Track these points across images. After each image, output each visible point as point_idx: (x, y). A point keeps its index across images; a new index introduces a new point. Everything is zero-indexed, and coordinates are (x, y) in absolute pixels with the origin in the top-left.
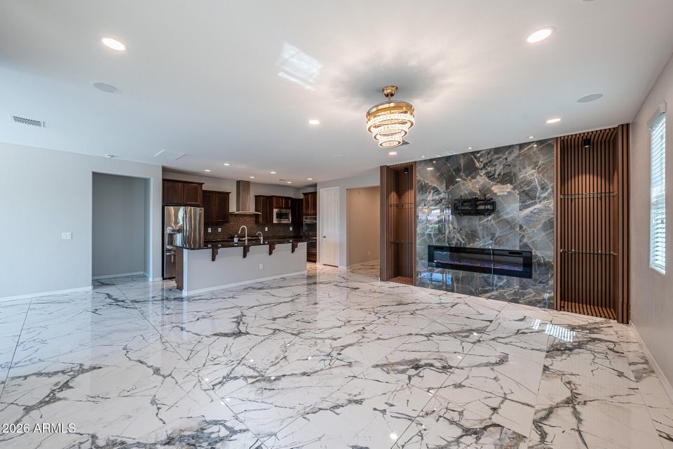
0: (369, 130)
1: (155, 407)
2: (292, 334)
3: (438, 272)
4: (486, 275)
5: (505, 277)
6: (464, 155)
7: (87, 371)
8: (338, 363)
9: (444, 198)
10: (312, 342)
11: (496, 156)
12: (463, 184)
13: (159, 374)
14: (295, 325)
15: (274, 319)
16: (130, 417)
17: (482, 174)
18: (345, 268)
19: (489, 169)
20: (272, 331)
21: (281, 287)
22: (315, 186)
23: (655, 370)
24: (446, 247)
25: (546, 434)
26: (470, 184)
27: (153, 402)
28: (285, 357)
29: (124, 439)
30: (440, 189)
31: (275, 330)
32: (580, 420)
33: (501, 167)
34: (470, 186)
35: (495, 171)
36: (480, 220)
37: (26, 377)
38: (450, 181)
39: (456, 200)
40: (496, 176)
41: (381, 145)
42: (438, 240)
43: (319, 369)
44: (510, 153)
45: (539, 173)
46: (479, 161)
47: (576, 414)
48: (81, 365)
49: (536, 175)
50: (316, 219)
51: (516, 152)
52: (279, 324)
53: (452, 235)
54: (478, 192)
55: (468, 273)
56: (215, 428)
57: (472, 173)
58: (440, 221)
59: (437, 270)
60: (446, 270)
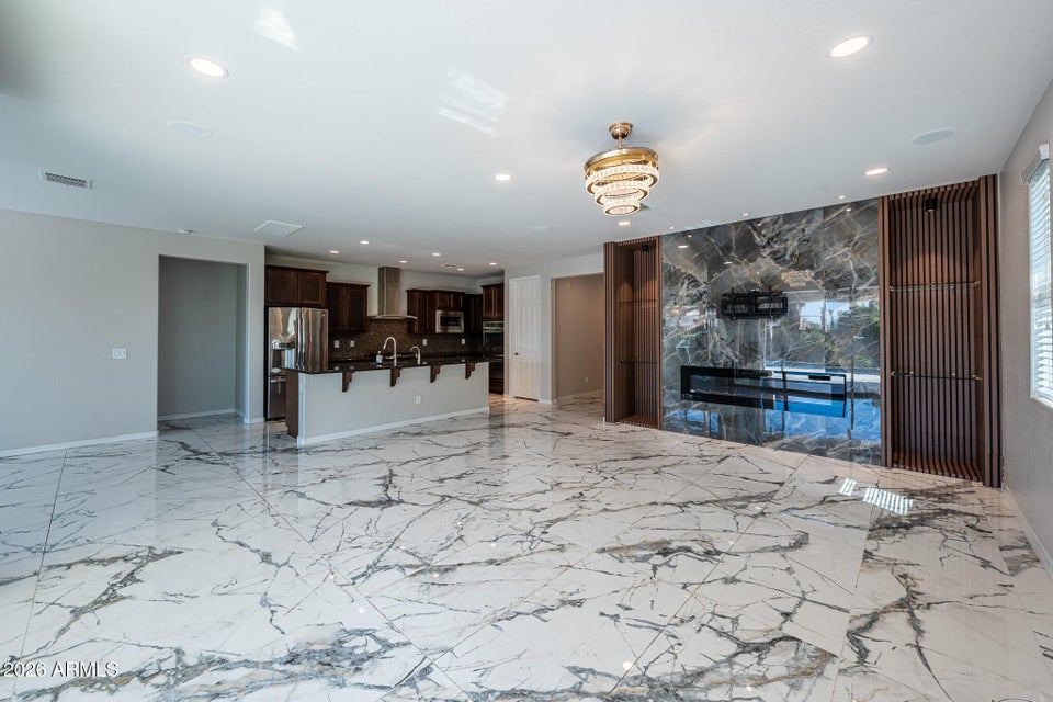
0: (589, 189)
1: (267, 611)
2: (471, 503)
3: (697, 408)
5: (803, 415)
6: (736, 225)
7: (161, 556)
8: (542, 545)
9: (705, 292)
10: (502, 514)
11: (787, 227)
13: (270, 562)
14: (474, 488)
15: (442, 481)
16: (230, 624)
17: (764, 255)
18: (550, 402)
19: (776, 246)
20: (439, 499)
21: (449, 432)
22: (501, 273)
23: (1040, 556)
25: (867, 651)
26: (746, 270)
27: (264, 602)
28: (461, 537)
29: (224, 656)
30: (698, 279)
31: (443, 497)
32: (920, 632)
33: (796, 243)
35: (786, 249)
36: (764, 325)
37: (69, 566)
38: (715, 265)
39: (724, 295)
40: (787, 257)
41: (607, 212)
42: (697, 358)
43: (514, 555)
44: (809, 222)
45: (855, 252)
46: (759, 234)
47: (915, 624)
48: (150, 548)
49: (850, 255)
50: (502, 325)
51: (818, 220)
52: (450, 488)
53: (719, 350)
54: (759, 282)
55: (746, 408)
56: (360, 641)
57: (749, 253)
58: (699, 328)
59: (695, 404)
60: (710, 404)
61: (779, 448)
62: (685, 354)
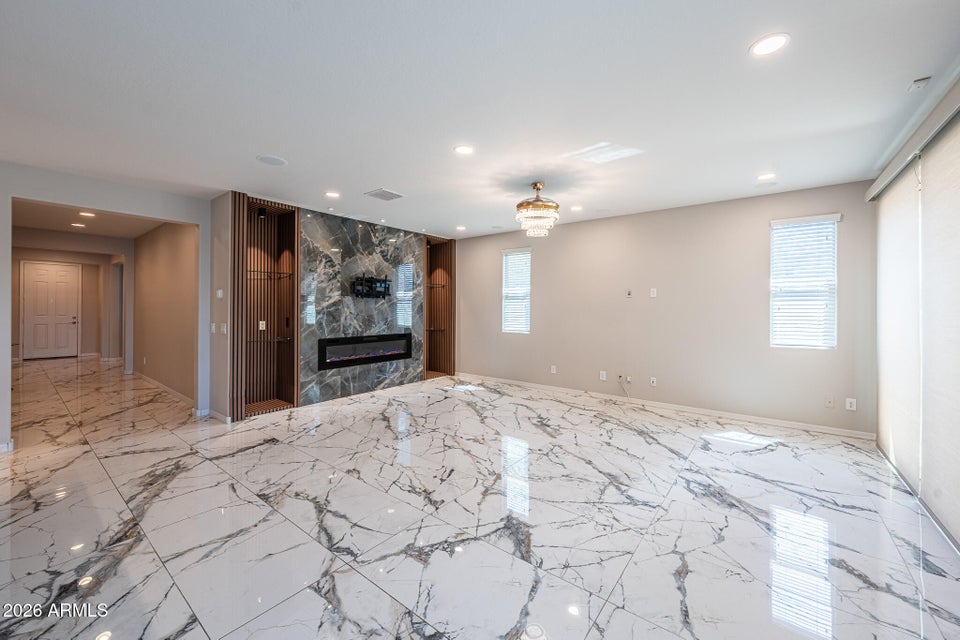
3: (332, 375)
4: (380, 364)
6: (361, 223)
9: (339, 273)
11: (388, 236)
12: (361, 259)
13: (685, 564)
17: (377, 251)
19: (383, 248)
24: (343, 339)
26: (367, 261)
27: (721, 539)
30: (334, 259)
33: (392, 248)
34: (367, 264)
35: (388, 251)
36: (376, 303)
38: (347, 252)
39: (353, 277)
40: (388, 257)
42: (333, 331)
44: (398, 236)
46: (375, 236)
51: (402, 238)
53: (349, 322)
54: (374, 271)
55: (365, 366)
57: (369, 247)
58: (334, 304)
59: (330, 372)
60: (342, 369)
61: (384, 388)
62: (322, 328)
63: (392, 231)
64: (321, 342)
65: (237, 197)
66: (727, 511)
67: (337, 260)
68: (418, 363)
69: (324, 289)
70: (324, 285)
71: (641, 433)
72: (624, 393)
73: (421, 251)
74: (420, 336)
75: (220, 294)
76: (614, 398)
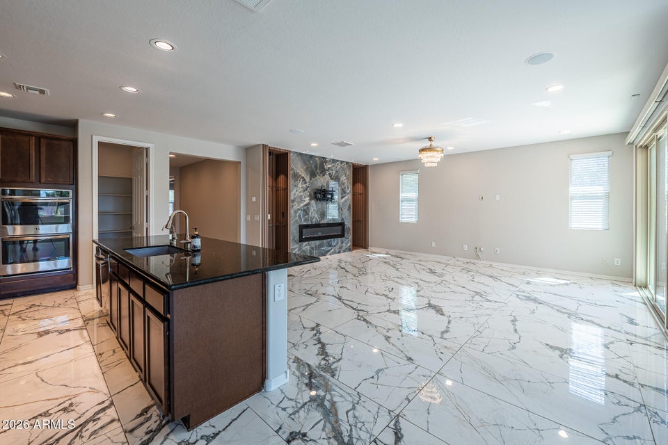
4: (328, 240)
6: (319, 157)
9: (308, 187)
11: (332, 164)
12: (319, 179)
17: (327, 174)
19: (330, 171)
24: (310, 225)
26: (322, 179)
33: (335, 172)
35: (332, 173)
36: (327, 204)
38: (313, 175)
39: (315, 190)
40: (333, 177)
42: (305, 220)
45: (347, 179)
46: (326, 165)
51: (340, 165)
53: (313, 215)
54: (324, 186)
55: (321, 241)
57: (323, 172)
58: (306, 205)
59: (305, 244)
60: (310, 242)
61: (331, 254)
62: (301, 219)
63: (334, 161)
64: (300, 226)
65: (264, 146)
66: (538, 305)
67: (307, 179)
68: (348, 242)
69: (302, 196)
70: (301, 194)
71: (491, 277)
72: (478, 257)
73: (349, 173)
74: (349, 224)
75: (254, 199)
76: (473, 261)
